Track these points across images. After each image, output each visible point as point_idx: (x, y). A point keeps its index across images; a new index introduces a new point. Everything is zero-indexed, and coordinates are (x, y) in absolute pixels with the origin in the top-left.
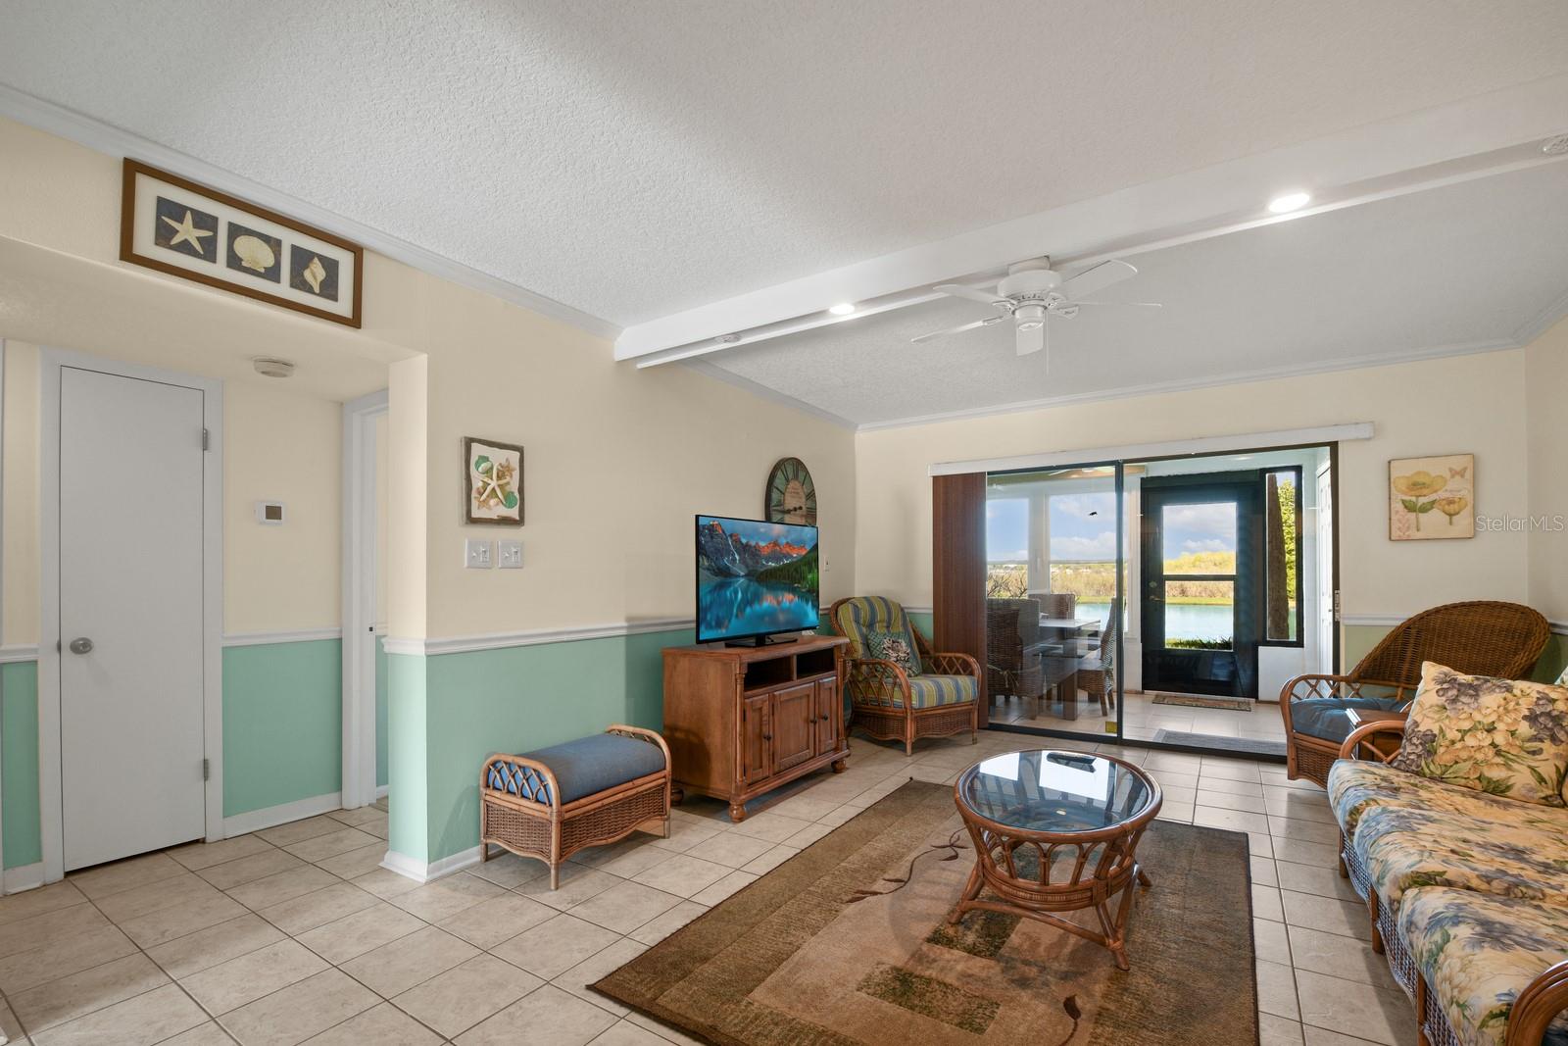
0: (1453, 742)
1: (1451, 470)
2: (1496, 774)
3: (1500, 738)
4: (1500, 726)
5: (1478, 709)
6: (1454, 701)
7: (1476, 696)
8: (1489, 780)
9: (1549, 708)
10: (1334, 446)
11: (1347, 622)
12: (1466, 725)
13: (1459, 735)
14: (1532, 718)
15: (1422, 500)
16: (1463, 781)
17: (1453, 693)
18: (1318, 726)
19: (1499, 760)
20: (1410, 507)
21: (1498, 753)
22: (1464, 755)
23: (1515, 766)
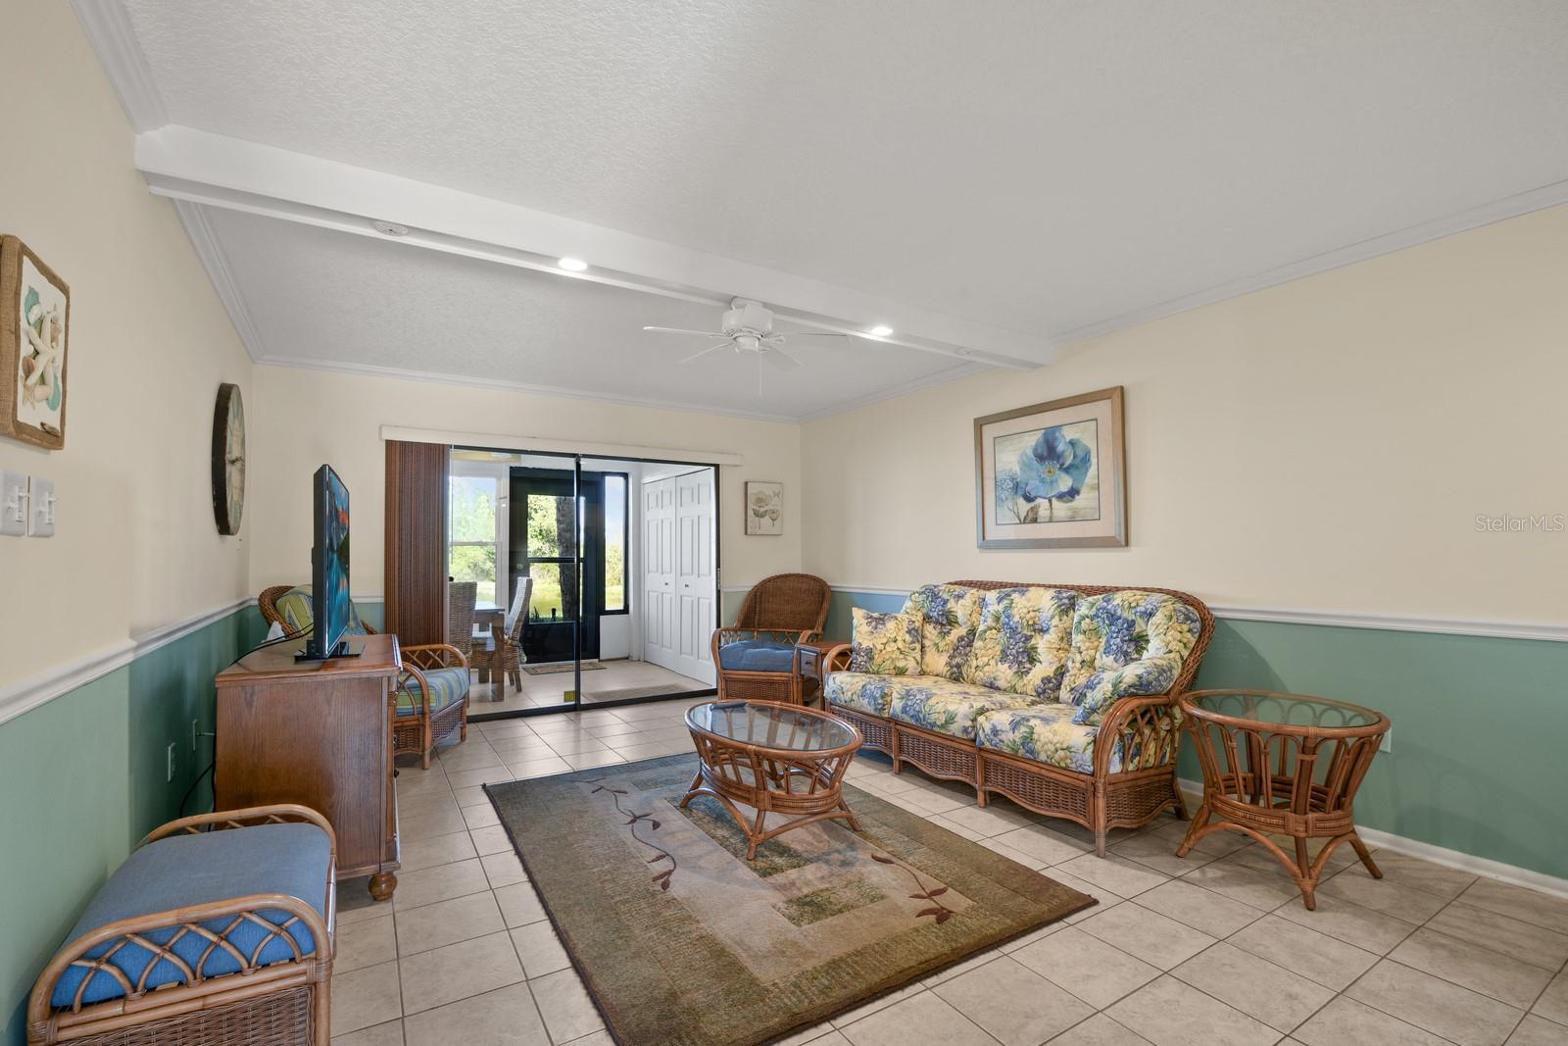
0: (881, 651)
1: (774, 492)
2: (901, 664)
3: (900, 644)
4: (899, 638)
5: (887, 630)
6: (876, 628)
7: (884, 624)
8: (899, 668)
9: (913, 626)
10: (717, 466)
11: (725, 590)
12: (885, 641)
13: (883, 646)
14: (909, 632)
15: (762, 510)
16: (887, 672)
17: (874, 623)
18: (743, 662)
19: (902, 656)
20: (757, 514)
21: (901, 653)
22: (887, 657)
23: (909, 658)
